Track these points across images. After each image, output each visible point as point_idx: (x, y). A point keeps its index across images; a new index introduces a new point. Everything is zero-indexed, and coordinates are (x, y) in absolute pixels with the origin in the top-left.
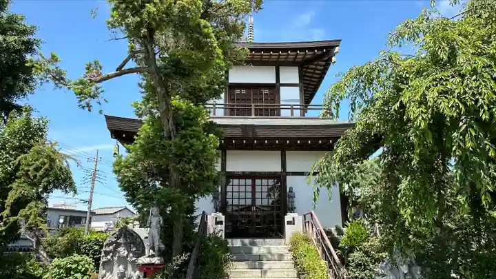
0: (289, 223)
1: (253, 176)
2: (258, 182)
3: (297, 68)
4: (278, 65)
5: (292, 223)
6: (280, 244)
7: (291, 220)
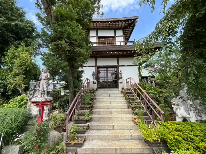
0: (120, 83)
1: (107, 67)
2: (109, 69)
3: (122, 30)
4: (115, 29)
5: (121, 83)
6: (117, 90)
7: (121, 82)
